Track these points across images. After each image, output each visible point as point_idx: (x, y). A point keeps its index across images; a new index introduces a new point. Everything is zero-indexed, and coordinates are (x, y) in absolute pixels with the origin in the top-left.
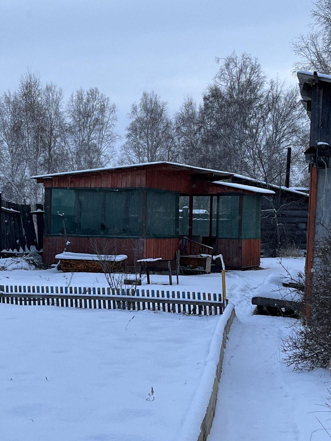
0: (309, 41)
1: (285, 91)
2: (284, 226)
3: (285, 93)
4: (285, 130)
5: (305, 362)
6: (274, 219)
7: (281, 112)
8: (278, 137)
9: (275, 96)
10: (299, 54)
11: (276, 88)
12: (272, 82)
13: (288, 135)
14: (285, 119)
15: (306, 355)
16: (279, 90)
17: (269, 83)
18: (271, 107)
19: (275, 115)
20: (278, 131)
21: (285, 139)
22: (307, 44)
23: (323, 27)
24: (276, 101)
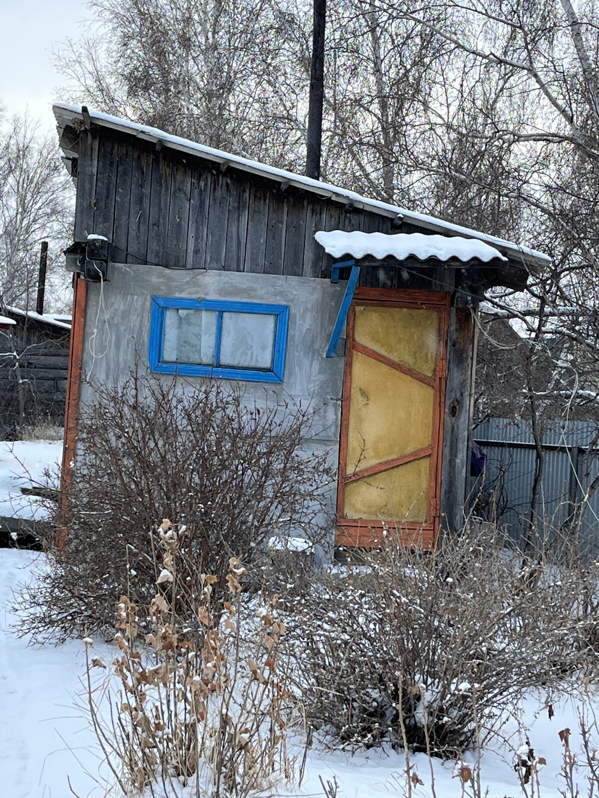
0: (82, 50)
1: (40, 138)
2: (32, 383)
3: (39, 142)
4: (40, 208)
5: (51, 630)
6: (14, 371)
7: (31, 175)
8: (25, 222)
9: (21, 145)
10: (64, 72)
11: (23, 131)
12: (16, 120)
13: (44, 218)
14: (39, 189)
15: (53, 617)
16: (29, 136)
17: (11, 121)
18: (13, 165)
19: (21, 180)
20: (25, 211)
21: (37, 226)
22: (79, 57)
23: (107, 29)
24: (24, 156)
